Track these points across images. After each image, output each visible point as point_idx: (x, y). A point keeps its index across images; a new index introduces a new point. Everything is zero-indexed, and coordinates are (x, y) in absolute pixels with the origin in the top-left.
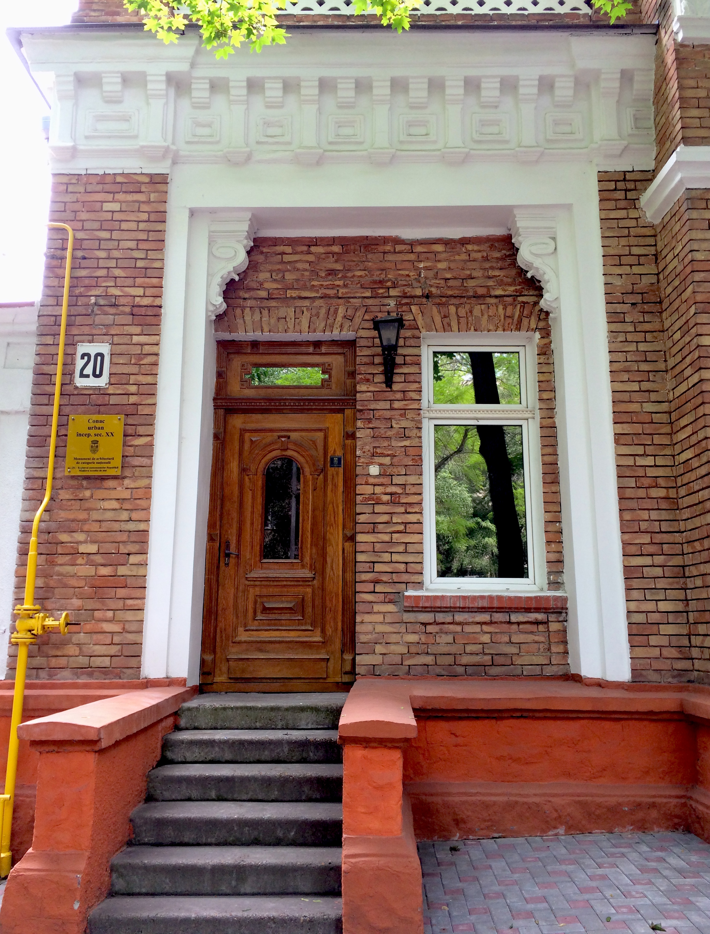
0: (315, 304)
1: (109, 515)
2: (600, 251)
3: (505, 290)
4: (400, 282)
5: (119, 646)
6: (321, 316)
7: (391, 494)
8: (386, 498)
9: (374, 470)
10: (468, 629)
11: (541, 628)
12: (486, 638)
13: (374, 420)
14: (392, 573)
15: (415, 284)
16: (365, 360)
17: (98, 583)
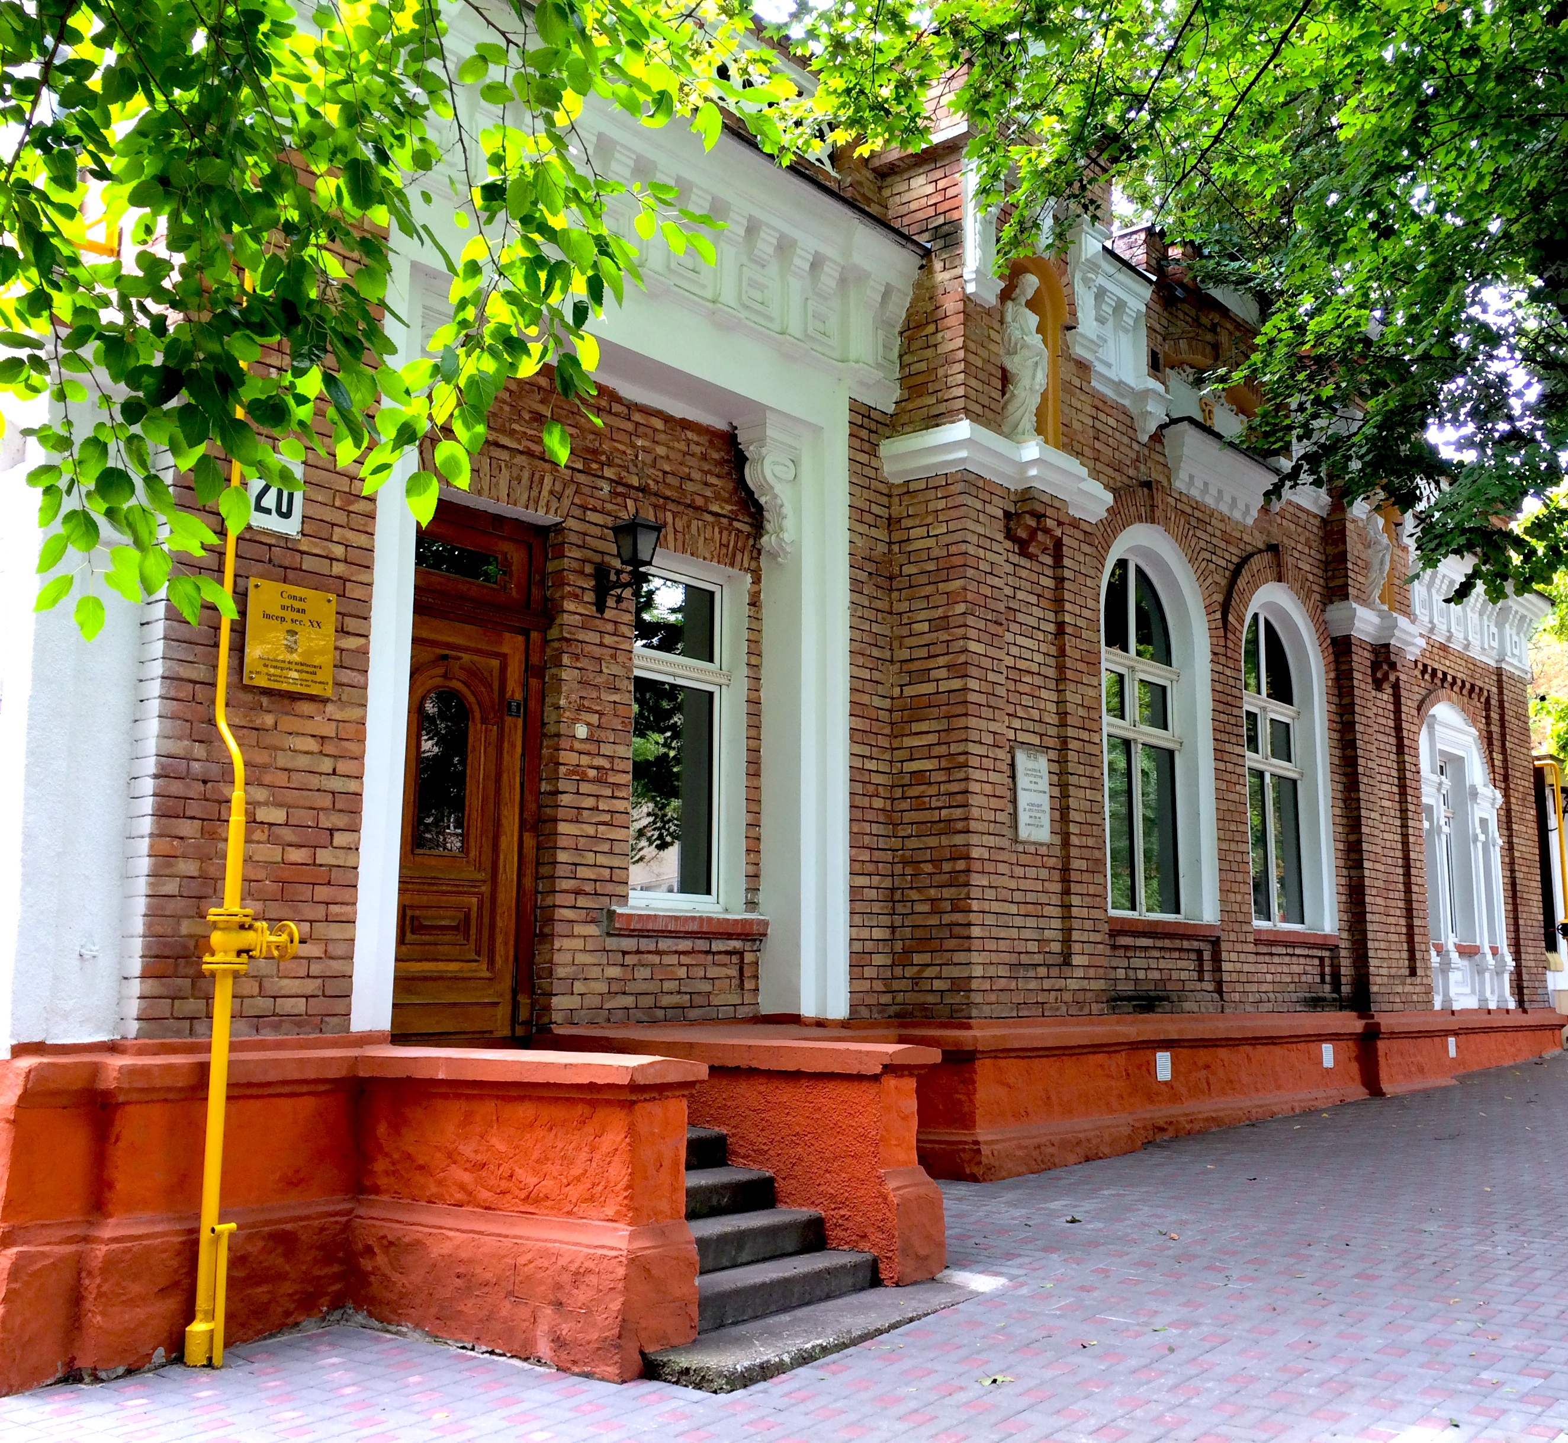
0: (515, 461)
1: (303, 762)
2: (846, 500)
3: (722, 508)
4: (616, 461)
5: (320, 981)
6: (523, 482)
7: (598, 768)
8: (592, 773)
9: (581, 731)
10: (668, 960)
11: (735, 959)
12: (682, 972)
13: (582, 658)
14: (595, 881)
15: (632, 469)
16: (575, 565)
17: (286, 875)
